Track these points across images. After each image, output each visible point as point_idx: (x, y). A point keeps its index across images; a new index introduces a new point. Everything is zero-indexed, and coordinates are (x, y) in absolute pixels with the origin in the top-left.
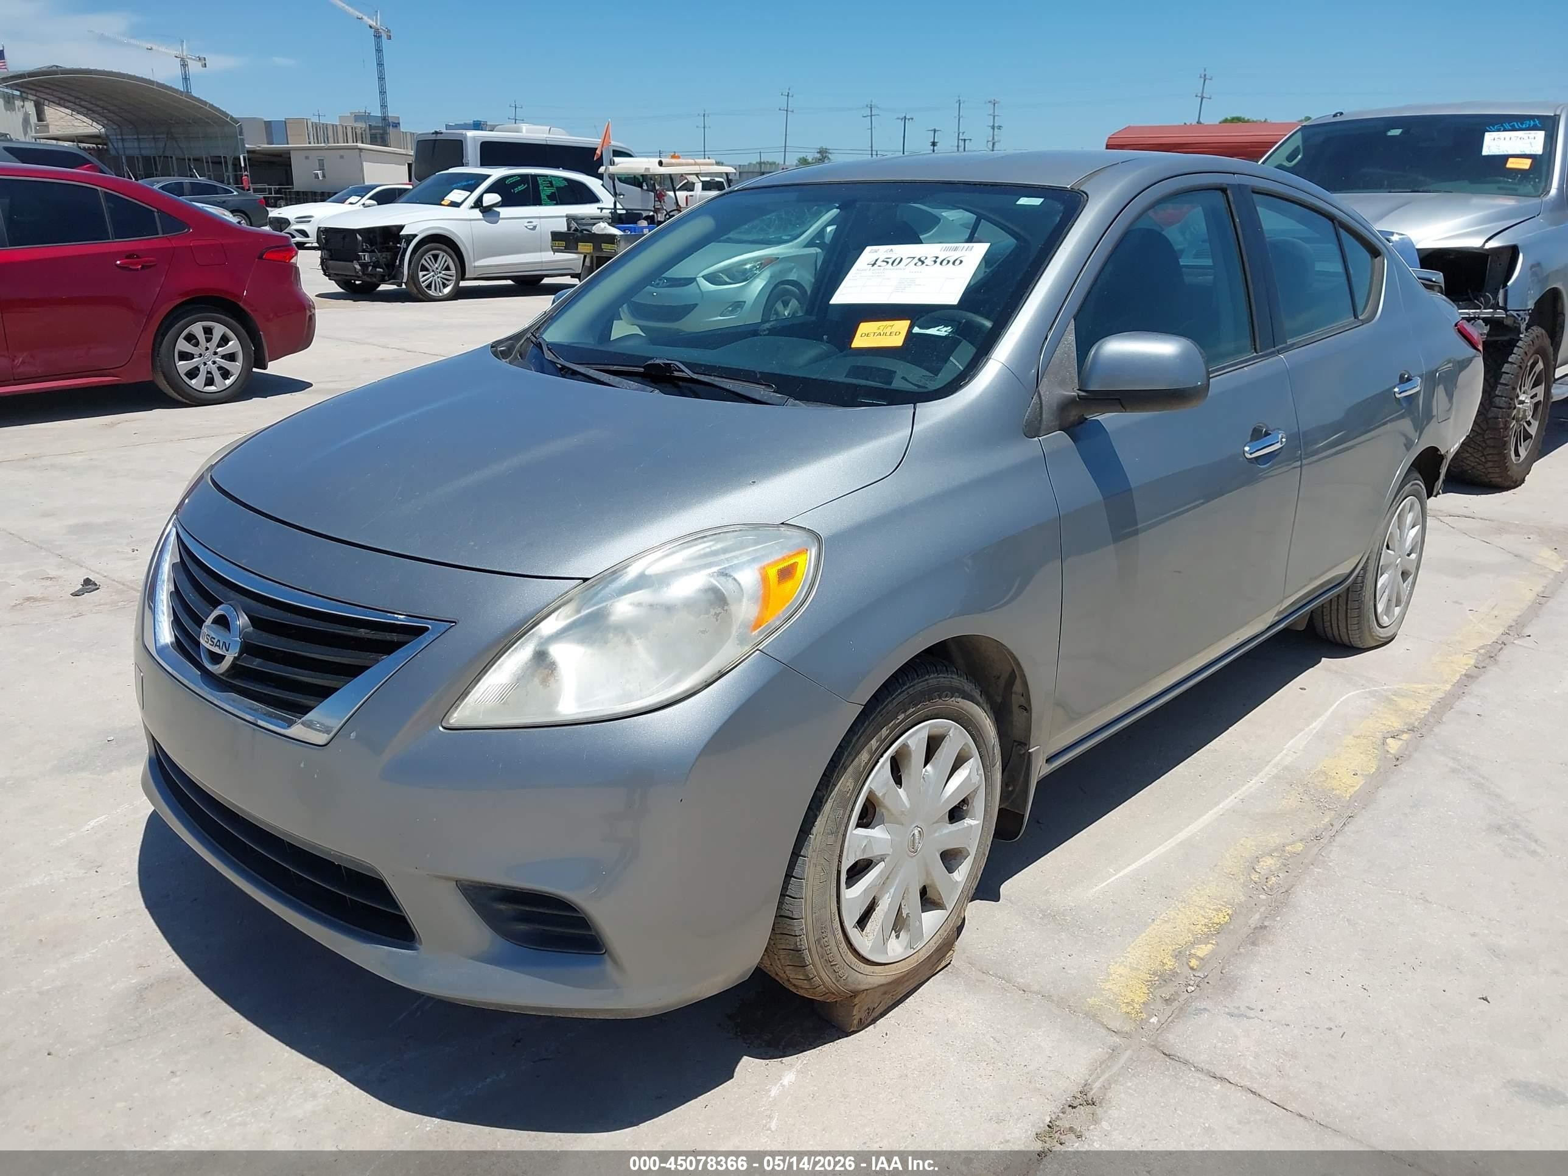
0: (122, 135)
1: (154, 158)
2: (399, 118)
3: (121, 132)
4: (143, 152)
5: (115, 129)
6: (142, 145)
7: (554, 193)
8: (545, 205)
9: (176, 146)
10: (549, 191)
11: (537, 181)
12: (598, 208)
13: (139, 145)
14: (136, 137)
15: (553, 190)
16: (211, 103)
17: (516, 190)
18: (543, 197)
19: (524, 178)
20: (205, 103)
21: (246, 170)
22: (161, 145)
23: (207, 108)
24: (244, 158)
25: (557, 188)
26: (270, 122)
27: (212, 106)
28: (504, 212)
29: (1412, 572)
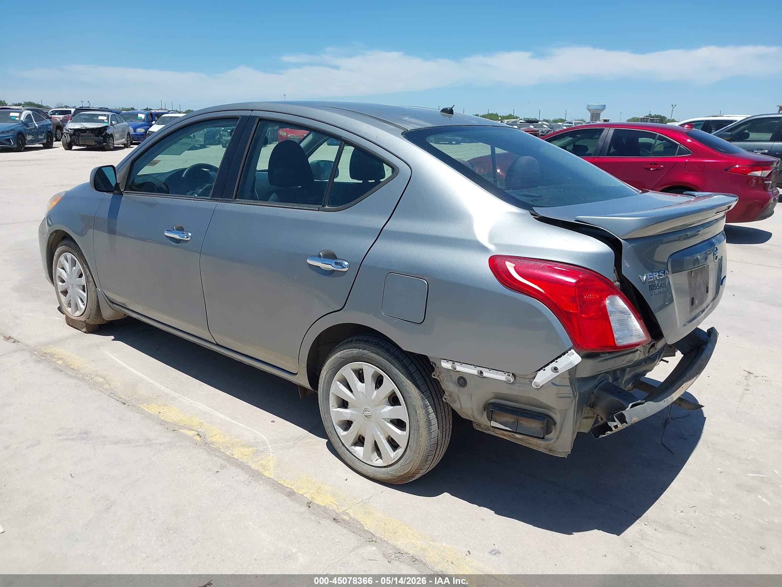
29: (402, 447)
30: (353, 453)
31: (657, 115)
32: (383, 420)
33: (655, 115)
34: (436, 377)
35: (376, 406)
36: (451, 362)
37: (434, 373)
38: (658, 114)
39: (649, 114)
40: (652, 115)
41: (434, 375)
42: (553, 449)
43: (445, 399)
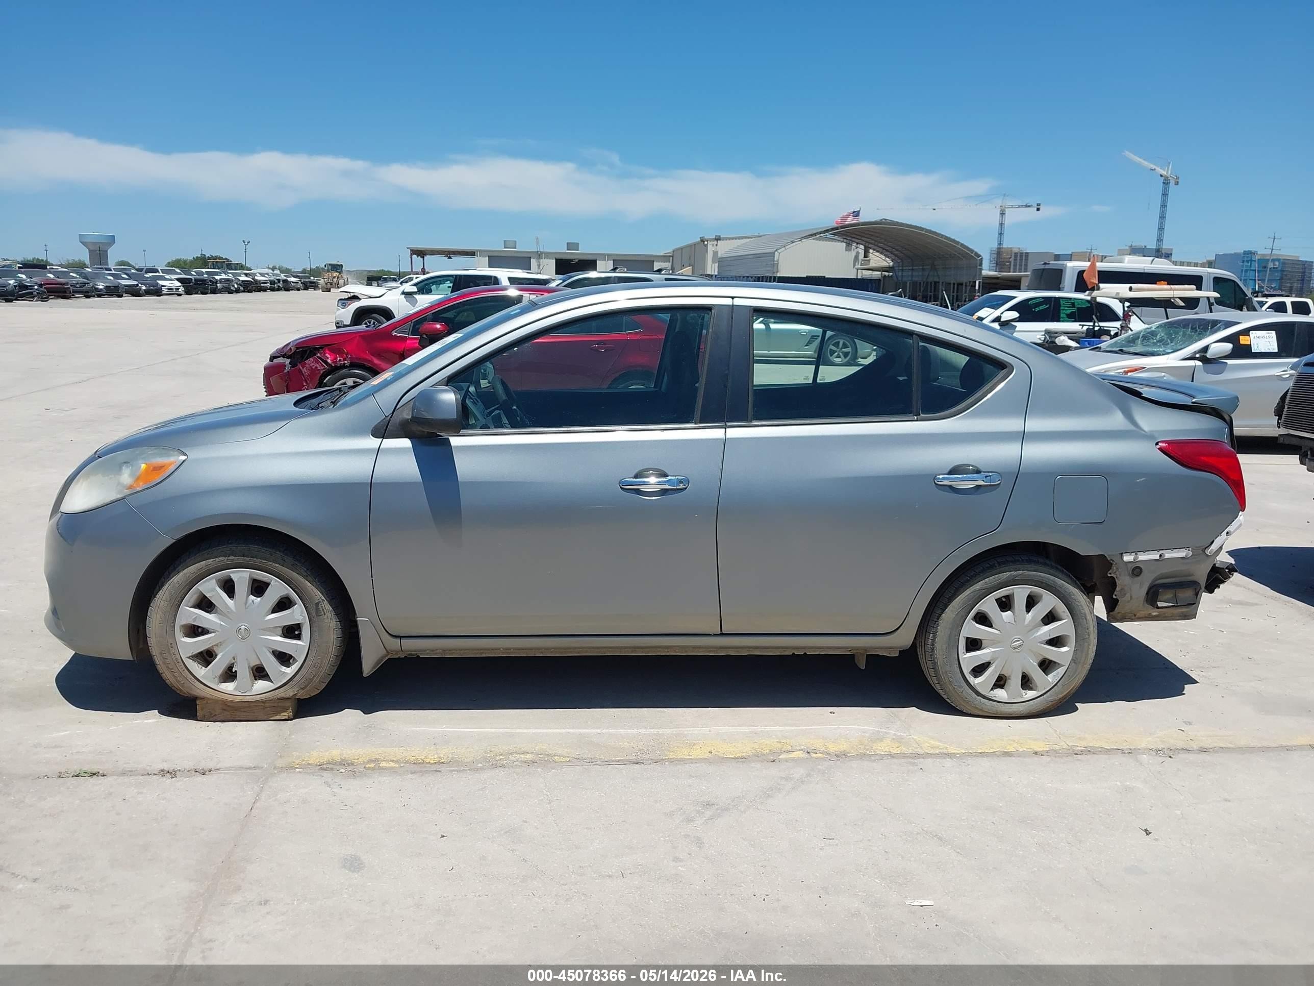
0: (902, 267)
1: (920, 283)
2: (1172, 249)
3: (903, 264)
4: (913, 279)
5: (899, 263)
6: (915, 273)
7: (1075, 312)
8: (1063, 321)
9: (936, 274)
10: (1069, 311)
11: (1060, 302)
12: (1080, 325)
13: (912, 273)
14: (911, 268)
15: (1074, 310)
16: (962, 242)
17: (1037, 309)
18: (1062, 315)
19: (1047, 300)
20: (958, 243)
21: (979, 292)
22: (926, 273)
23: (959, 246)
24: (979, 282)
25: (1078, 309)
26: (1059, 255)
27: (962, 245)
28: (1020, 326)
29: (1063, 664)
30: (995, 699)
31: (214, 256)
32: (1039, 644)
33: (211, 255)
34: (1112, 575)
35: (1029, 631)
36: (1134, 553)
37: (1110, 571)
38: (216, 255)
39: (202, 254)
40: (207, 256)
41: (1110, 574)
42: (1188, 614)
43: (1116, 595)
